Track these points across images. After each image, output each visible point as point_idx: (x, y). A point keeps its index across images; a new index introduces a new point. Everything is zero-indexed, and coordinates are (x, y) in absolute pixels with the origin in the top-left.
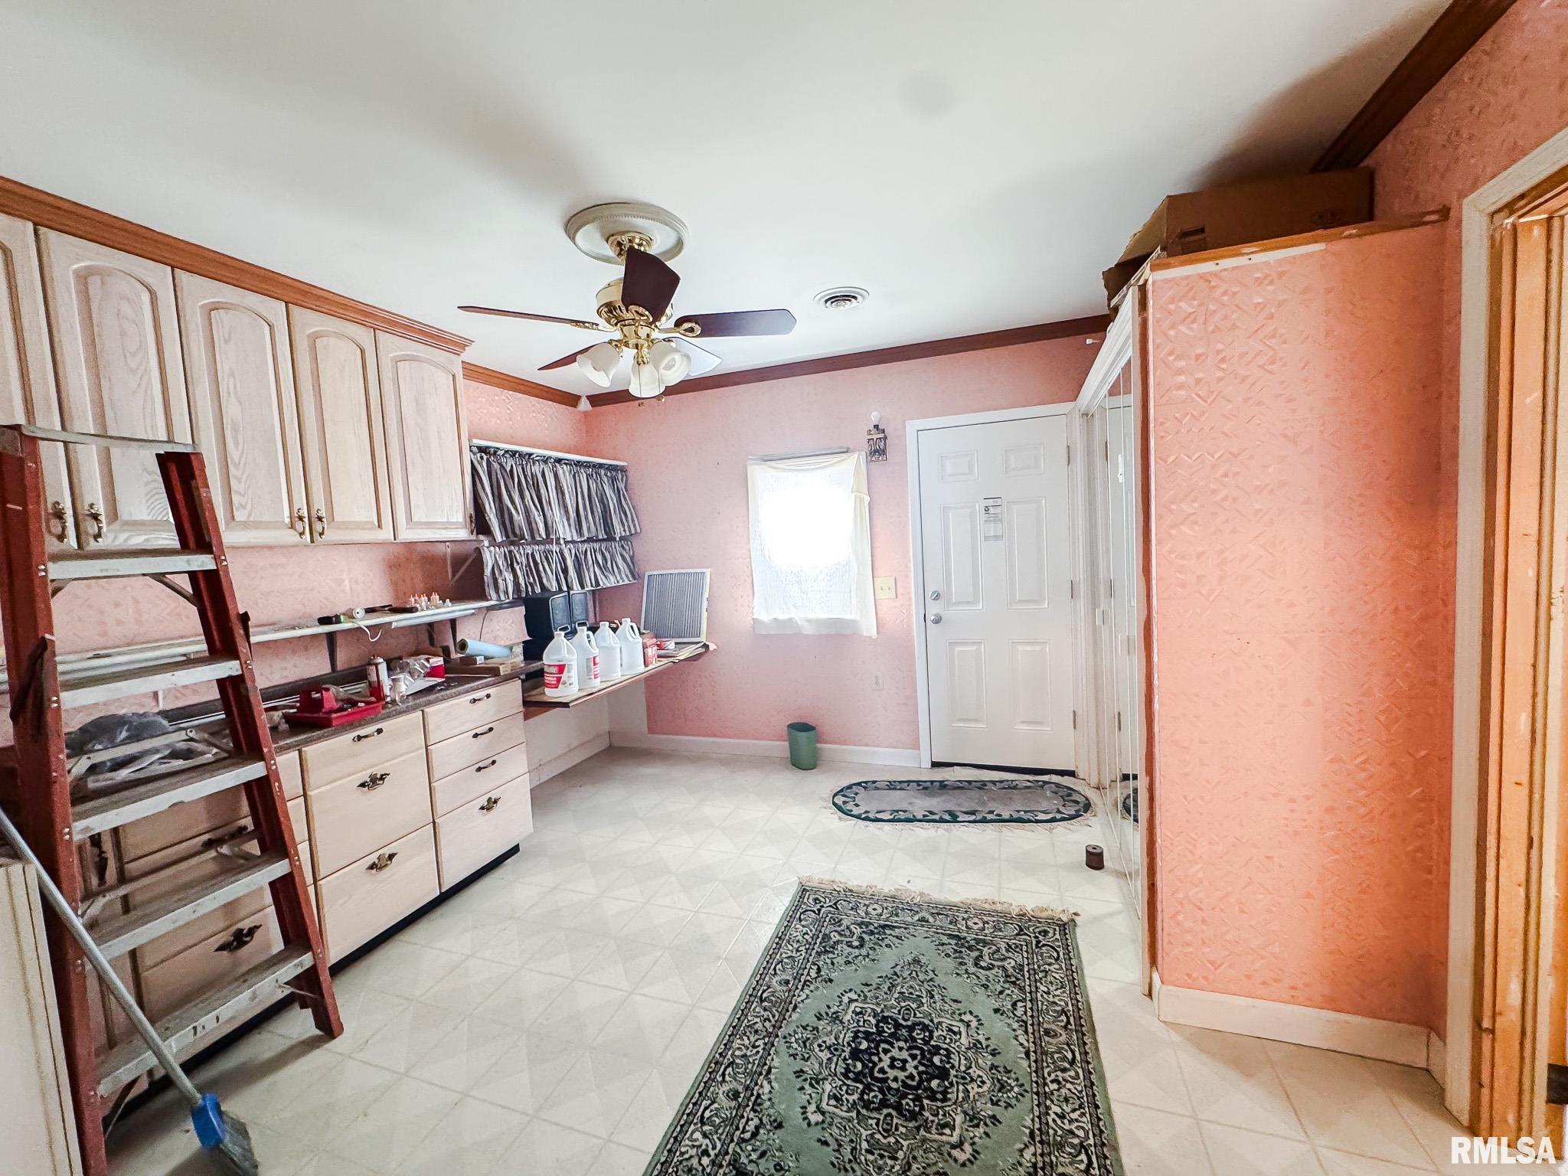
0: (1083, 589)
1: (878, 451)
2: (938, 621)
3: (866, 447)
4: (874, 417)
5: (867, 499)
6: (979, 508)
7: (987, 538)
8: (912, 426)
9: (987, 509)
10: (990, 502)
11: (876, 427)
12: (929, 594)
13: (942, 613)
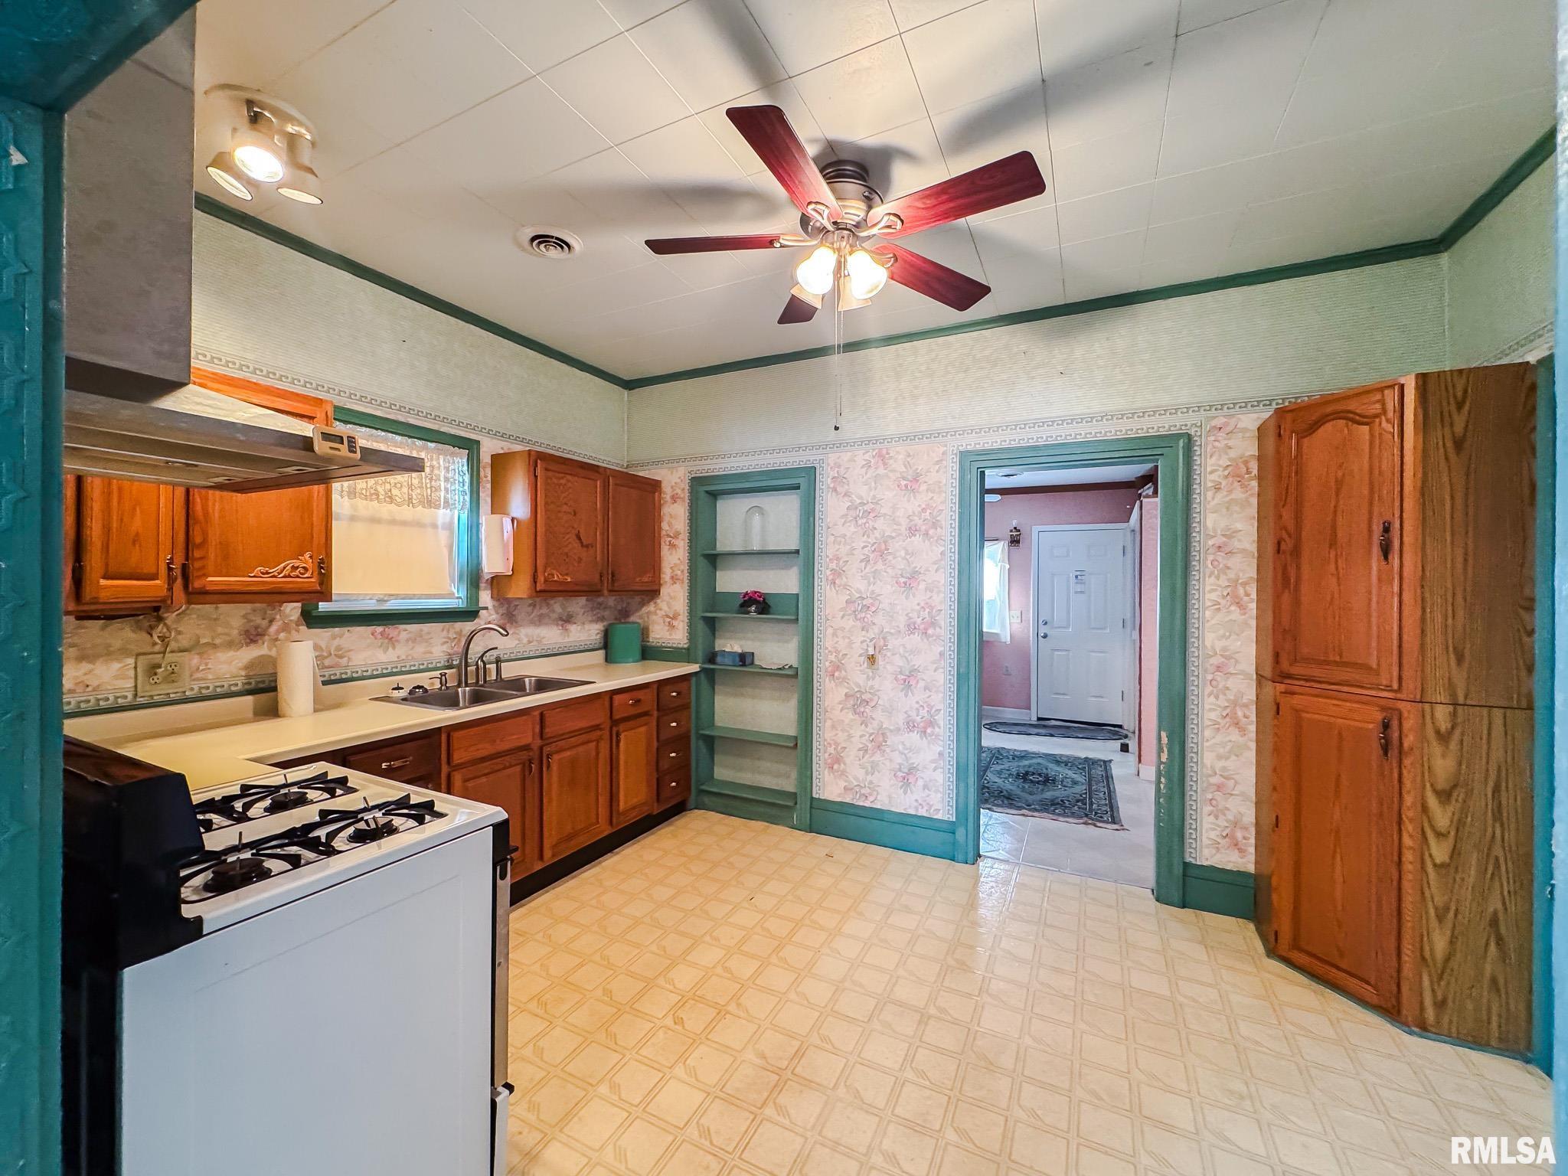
0: (1129, 624)
1: (1015, 541)
2: (1045, 636)
3: (1009, 540)
4: (1014, 523)
5: (1008, 566)
6: (1072, 576)
7: (1076, 592)
8: (1036, 529)
9: (1076, 577)
10: (1078, 573)
11: (1015, 528)
12: (1040, 622)
13: (1048, 633)
